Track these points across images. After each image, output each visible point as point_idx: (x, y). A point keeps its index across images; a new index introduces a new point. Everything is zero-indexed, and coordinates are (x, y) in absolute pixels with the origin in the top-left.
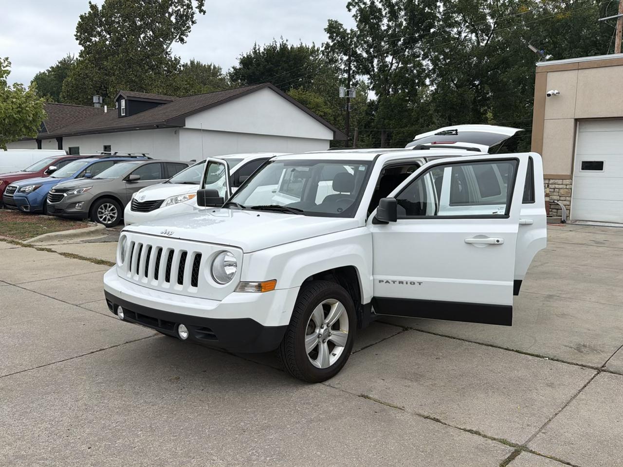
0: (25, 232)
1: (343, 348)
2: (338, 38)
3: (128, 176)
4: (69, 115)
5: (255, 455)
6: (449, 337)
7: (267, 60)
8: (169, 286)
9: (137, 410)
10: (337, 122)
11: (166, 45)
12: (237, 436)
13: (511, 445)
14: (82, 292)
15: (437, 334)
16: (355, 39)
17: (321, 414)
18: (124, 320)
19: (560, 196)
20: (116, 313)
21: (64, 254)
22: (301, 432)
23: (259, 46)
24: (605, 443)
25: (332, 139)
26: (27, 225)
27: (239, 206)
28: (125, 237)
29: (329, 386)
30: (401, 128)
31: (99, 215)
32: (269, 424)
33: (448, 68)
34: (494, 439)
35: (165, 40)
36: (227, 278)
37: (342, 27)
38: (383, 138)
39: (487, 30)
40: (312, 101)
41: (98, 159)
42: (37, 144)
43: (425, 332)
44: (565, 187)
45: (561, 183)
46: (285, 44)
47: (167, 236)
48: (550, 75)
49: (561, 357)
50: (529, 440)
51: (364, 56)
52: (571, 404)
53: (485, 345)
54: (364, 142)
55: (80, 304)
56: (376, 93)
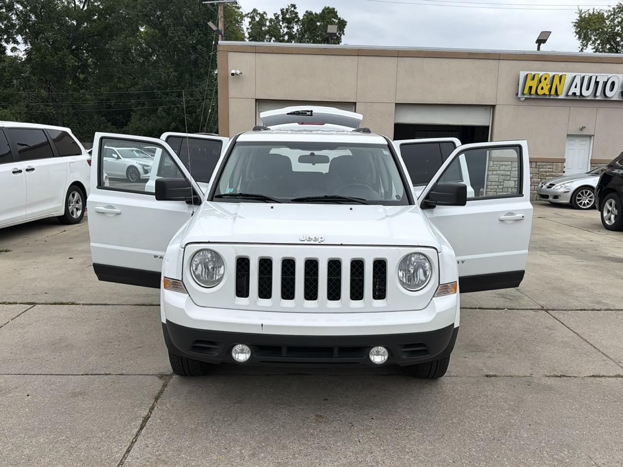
8: (340, 305)
48: (231, 55)
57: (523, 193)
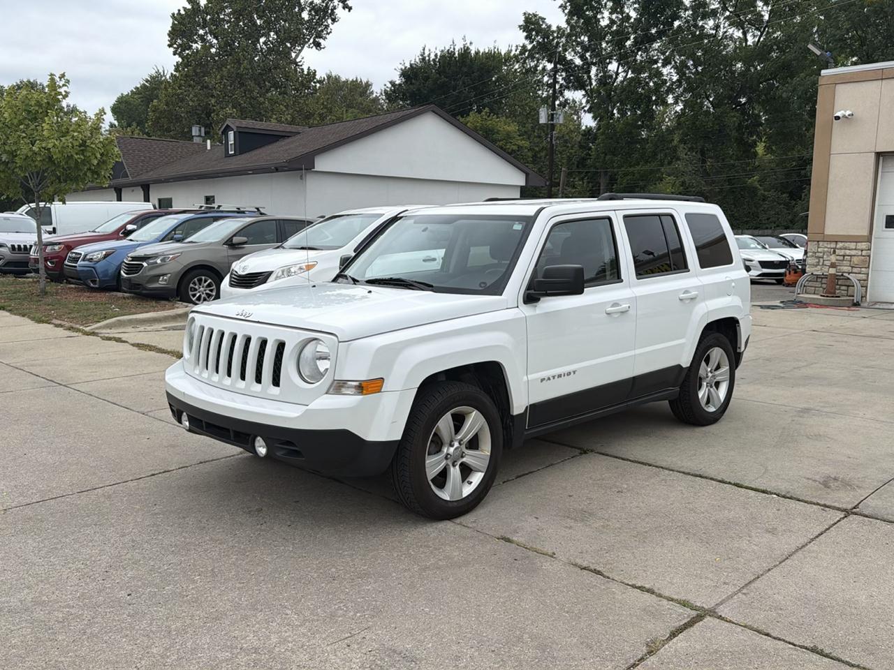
0: (89, 316)
1: (483, 474)
2: (539, 37)
3: (231, 239)
4: (158, 153)
5: (341, 609)
6: (642, 463)
7: (439, 72)
8: (244, 385)
9: (199, 550)
10: (539, 160)
11: (295, 52)
12: (323, 585)
13: (693, 608)
14: (153, 396)
15: (628, 460)
16: (563, 40)
17: (440, 560)
18: (190, 430)
19: (852, 267)
20: (180, 421)
21: (139, 346)
22: (409, 582)
23: (430, 50)
24: (829, 610)
25: (524, 185)
26: (92, 306)
27: (350, 279)
28: (193, 319)
29: (460, 524)
30: (630, 167)
31: (191, 293)
32: (370, 572)
33: (701, 79)
34: (672, 600)
35: (293, 45)
36: (318, 375)
37: (543, 22)
38: (603, 182)
39: (757, 22)
40: (501, 129)
41: (193, 215)
42: (115, 194)
43: (611, 456)
44: (860, 253)
45: (854, 248)
46: (468, 48)
47: (244, 318)
48: (840, 88)
49: (798, 494)
50: (721, 603)
51: (577, 63)
52: (795, 557)
53: (692, 475)
54: (576, 188)
55: (148, 412)
56: (593, 117)
57: (622, 278)
